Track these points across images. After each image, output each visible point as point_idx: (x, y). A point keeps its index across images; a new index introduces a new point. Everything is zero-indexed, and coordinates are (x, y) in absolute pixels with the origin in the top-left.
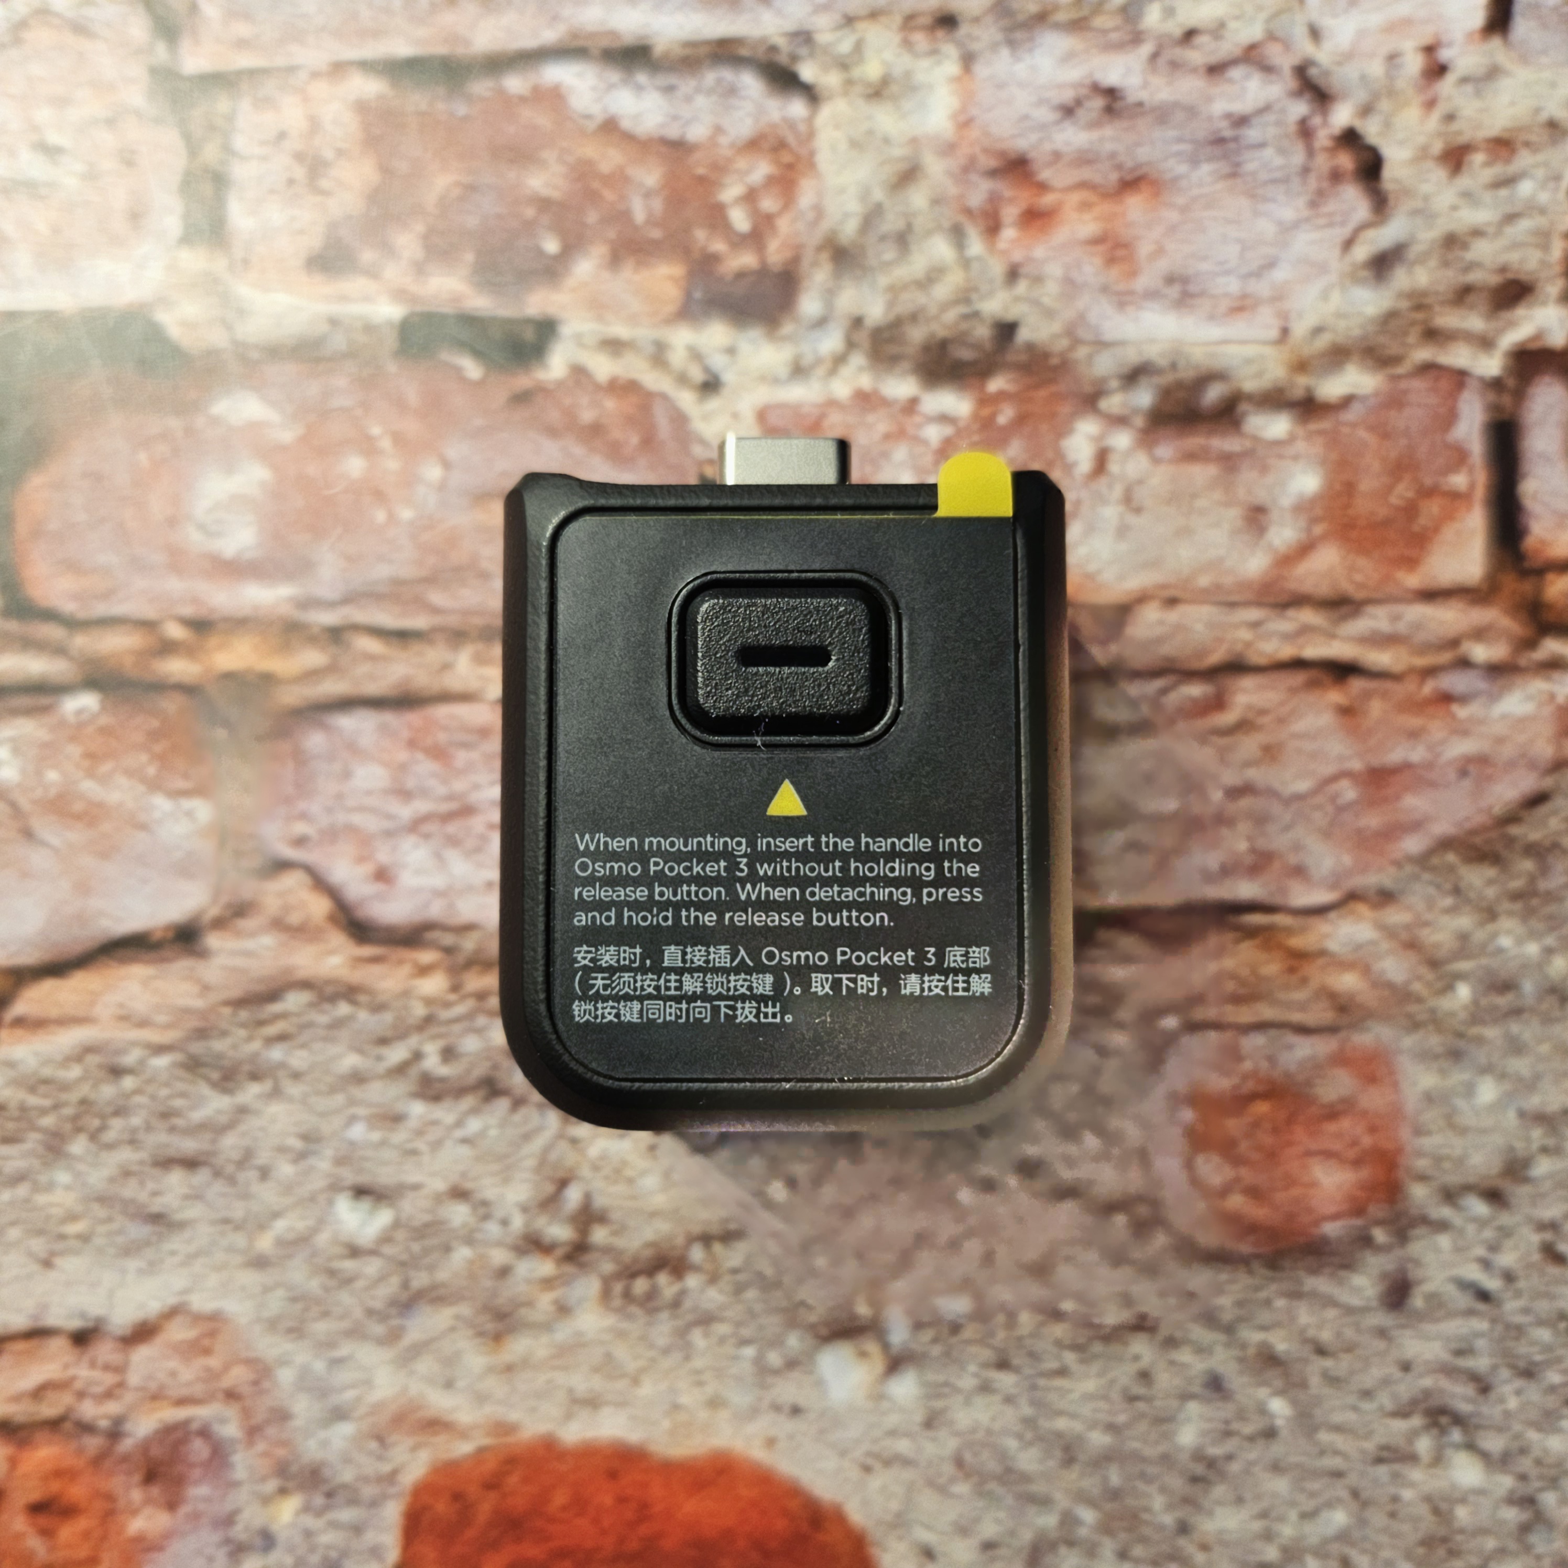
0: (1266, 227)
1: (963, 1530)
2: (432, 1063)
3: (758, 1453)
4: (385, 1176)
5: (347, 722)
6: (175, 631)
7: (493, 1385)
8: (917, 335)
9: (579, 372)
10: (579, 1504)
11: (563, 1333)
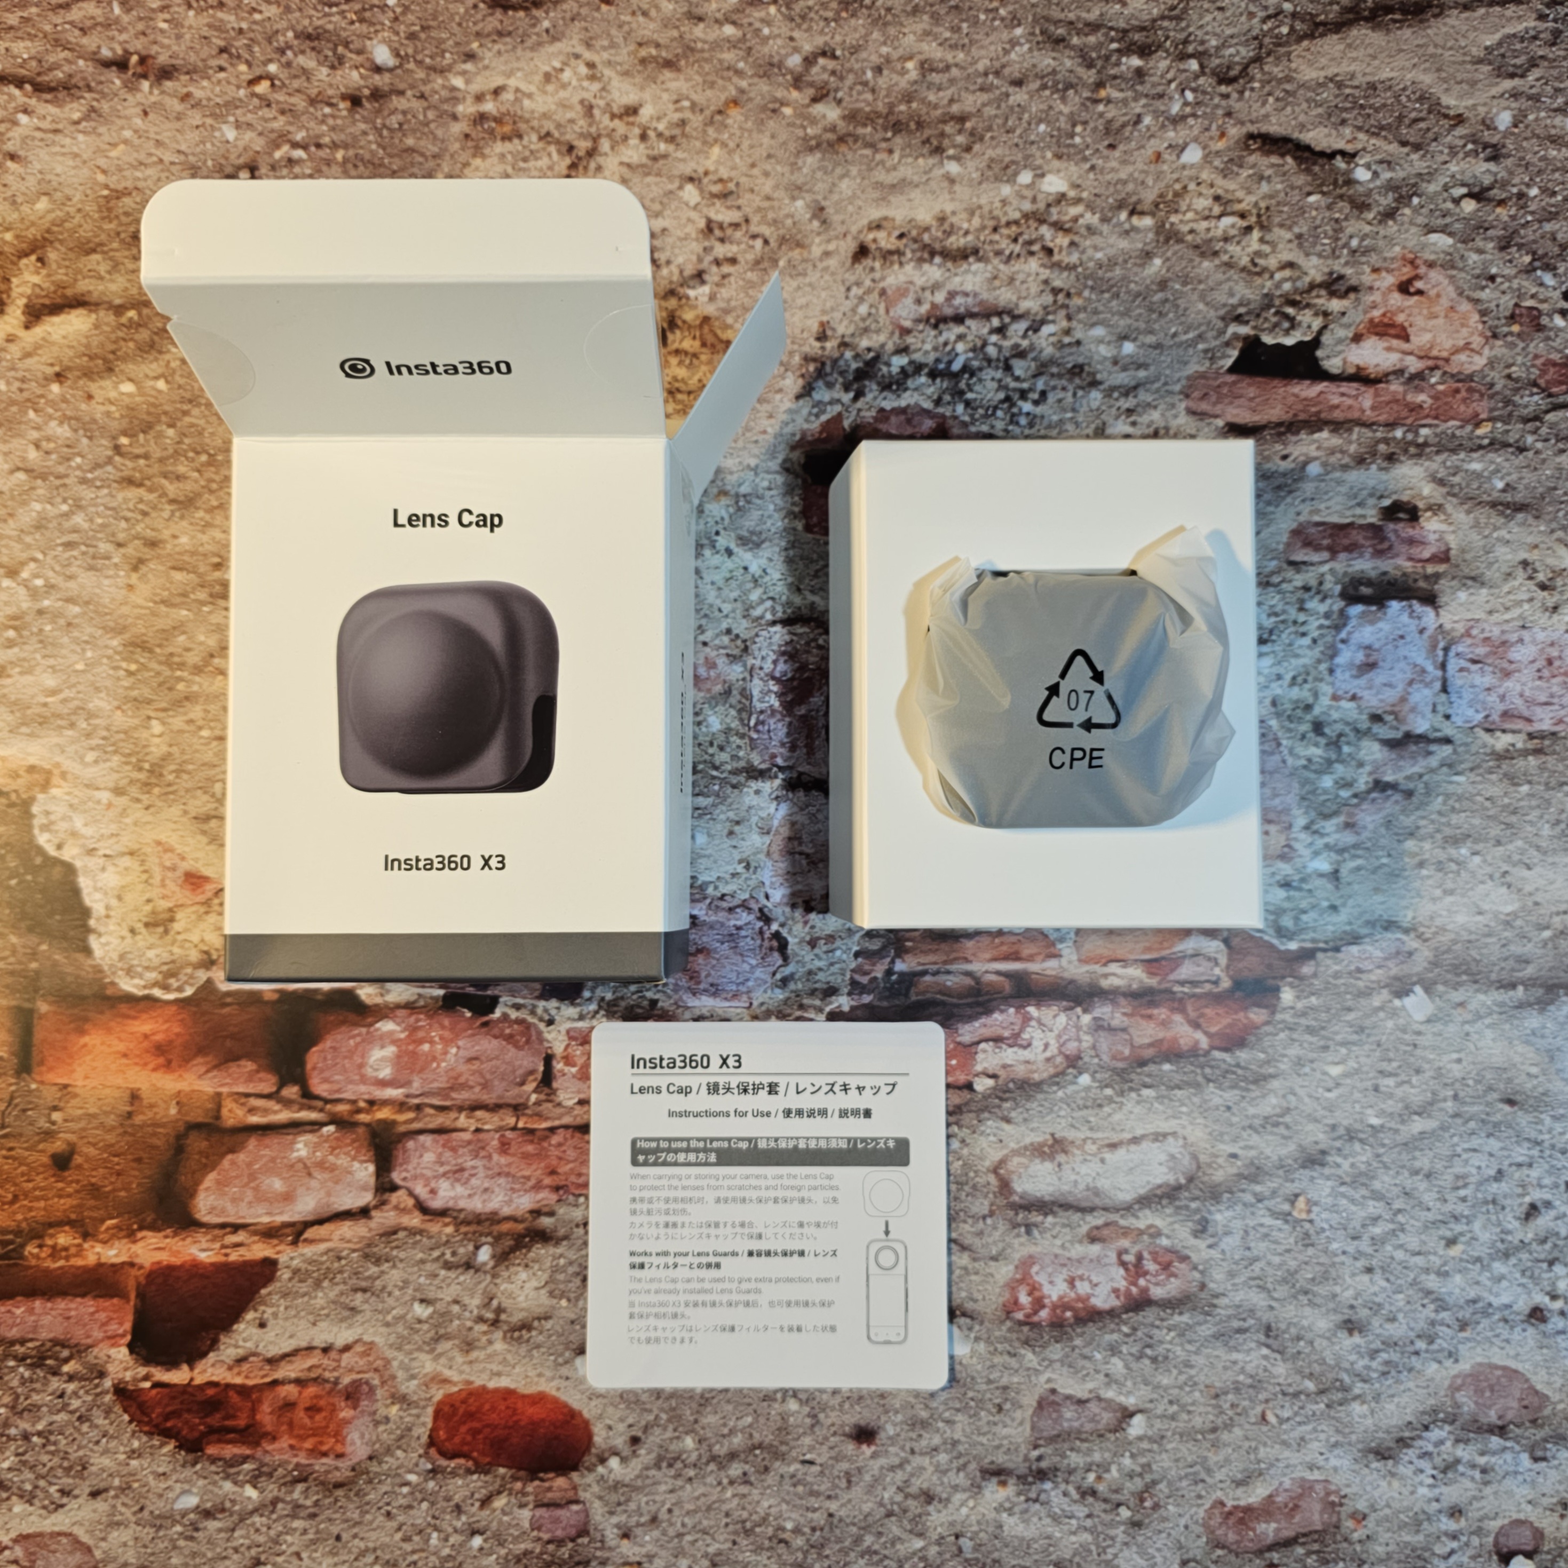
0: (746, 967)
1: (622, 1420)
2: (448, 1256)
3: (554, 1393)
4: (431, 1295)
5: (422, 1138)
6: (362, 1104)
7: (466, 1368)
8: (623, 1004)
9: (505, 1016)
10: (493, 1409)
11: (490, 1350)
